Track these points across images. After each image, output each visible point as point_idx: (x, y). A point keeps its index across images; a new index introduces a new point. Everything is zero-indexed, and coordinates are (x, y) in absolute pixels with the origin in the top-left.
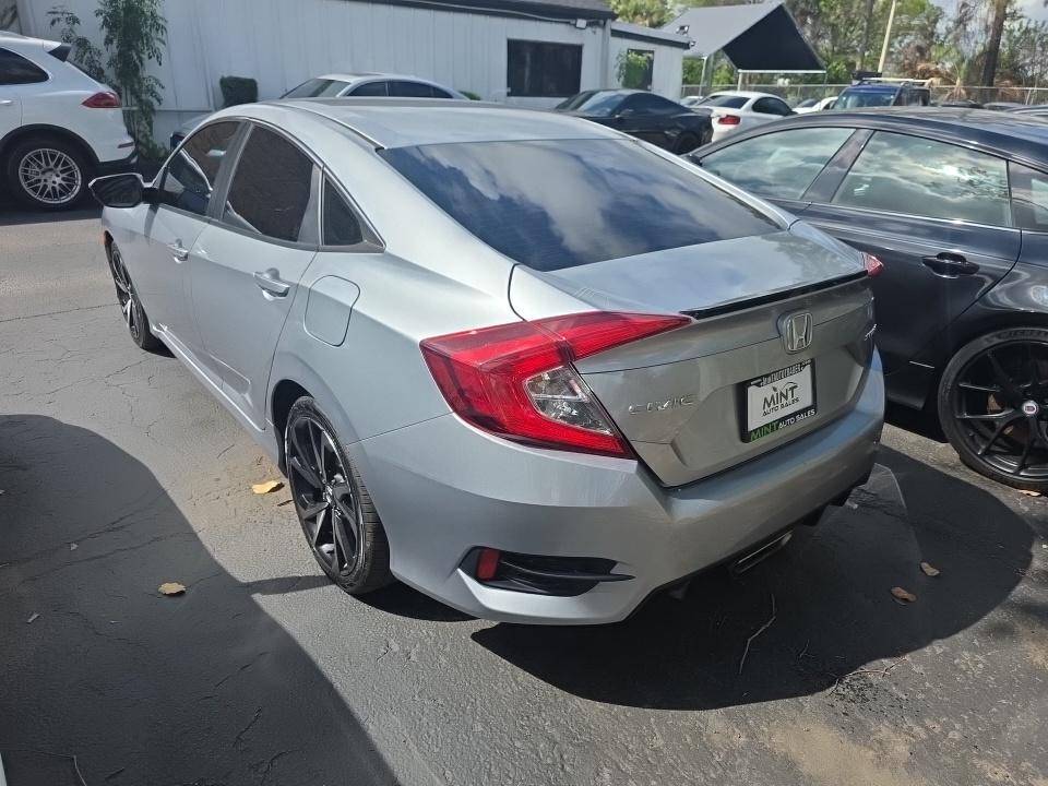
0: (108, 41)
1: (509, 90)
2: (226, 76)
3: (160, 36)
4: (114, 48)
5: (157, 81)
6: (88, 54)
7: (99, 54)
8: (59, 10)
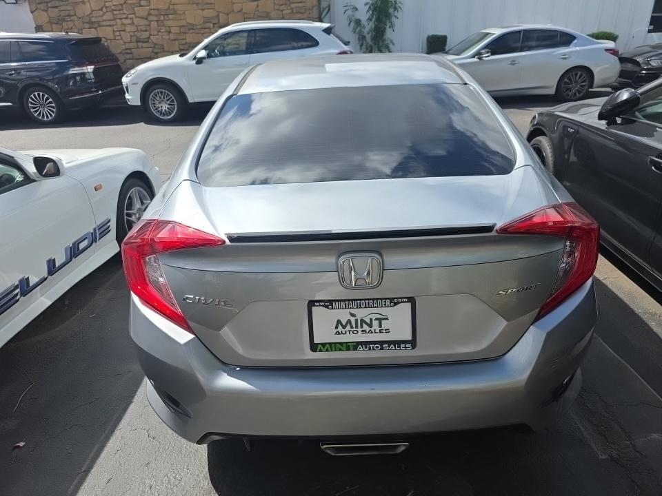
0: (369, 19)
1: (652, 27)
2: (431, 34)
3: (396, 14)
4: (372, 24)
5: (391, 41)
6: (359, 28)
7: (364, 27)
8: (349, 4)
